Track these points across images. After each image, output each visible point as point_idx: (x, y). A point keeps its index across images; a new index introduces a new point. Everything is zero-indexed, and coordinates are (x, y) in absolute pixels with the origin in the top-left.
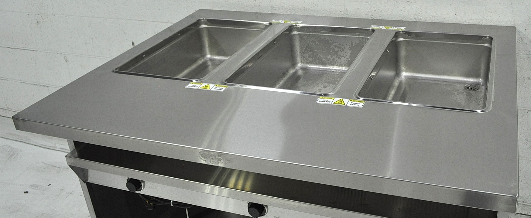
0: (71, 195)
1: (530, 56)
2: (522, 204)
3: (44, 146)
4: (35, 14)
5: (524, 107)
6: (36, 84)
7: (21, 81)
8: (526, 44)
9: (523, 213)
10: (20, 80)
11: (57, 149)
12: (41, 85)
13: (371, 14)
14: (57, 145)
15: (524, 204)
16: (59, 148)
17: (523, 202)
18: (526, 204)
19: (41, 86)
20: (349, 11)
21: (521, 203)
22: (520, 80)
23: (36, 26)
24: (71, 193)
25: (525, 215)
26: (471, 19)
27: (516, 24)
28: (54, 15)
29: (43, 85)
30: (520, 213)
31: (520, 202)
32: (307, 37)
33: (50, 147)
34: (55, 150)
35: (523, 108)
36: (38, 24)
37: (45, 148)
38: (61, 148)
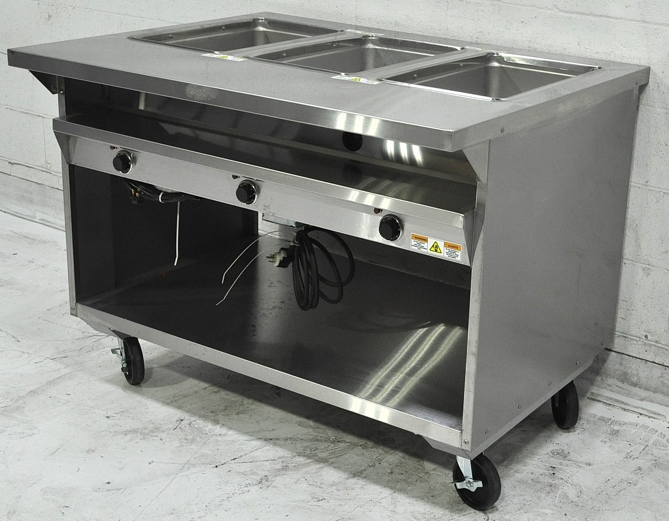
0: (42, 268)
1: (668, 110)
2: (655, 346)
3: (17, 215)
4: (48, 4)
5: (659, 188)
6: (27, 112)
7: (7, 107)
8: (663, 93)
9: (656, 362)
10: (6, 105)
11: (36, 220)
12: (34, 115)
13: (476, 36)
14: (37, 214)
15: (658, 345)
16: (39, 219)
17: (657, 342)
18: (660, 345)
19: (34, 117)
20: (450, 30)
21: (654, 344)
22: (655, 147)
23: (46, 23)
24: (43, 267)
25: (659, 364)
26: (597, 52)
27: (651, 63)
28: (74, 8)
29: (37, 114)
30: (652, 360)
31: (653, 341)
32: (384, 53)
33: (27, 216)
34: (33, 221)
35: (657, 189)
36: (49, 20)
37: (19, 217)
38: (42, 220)
